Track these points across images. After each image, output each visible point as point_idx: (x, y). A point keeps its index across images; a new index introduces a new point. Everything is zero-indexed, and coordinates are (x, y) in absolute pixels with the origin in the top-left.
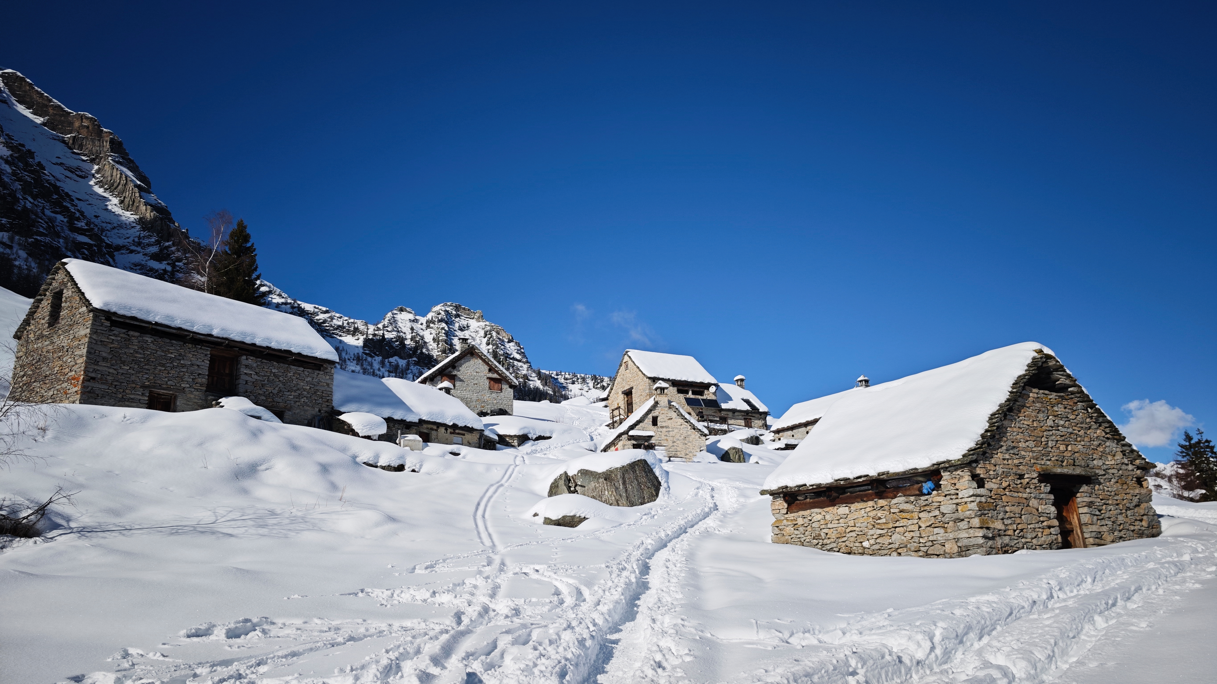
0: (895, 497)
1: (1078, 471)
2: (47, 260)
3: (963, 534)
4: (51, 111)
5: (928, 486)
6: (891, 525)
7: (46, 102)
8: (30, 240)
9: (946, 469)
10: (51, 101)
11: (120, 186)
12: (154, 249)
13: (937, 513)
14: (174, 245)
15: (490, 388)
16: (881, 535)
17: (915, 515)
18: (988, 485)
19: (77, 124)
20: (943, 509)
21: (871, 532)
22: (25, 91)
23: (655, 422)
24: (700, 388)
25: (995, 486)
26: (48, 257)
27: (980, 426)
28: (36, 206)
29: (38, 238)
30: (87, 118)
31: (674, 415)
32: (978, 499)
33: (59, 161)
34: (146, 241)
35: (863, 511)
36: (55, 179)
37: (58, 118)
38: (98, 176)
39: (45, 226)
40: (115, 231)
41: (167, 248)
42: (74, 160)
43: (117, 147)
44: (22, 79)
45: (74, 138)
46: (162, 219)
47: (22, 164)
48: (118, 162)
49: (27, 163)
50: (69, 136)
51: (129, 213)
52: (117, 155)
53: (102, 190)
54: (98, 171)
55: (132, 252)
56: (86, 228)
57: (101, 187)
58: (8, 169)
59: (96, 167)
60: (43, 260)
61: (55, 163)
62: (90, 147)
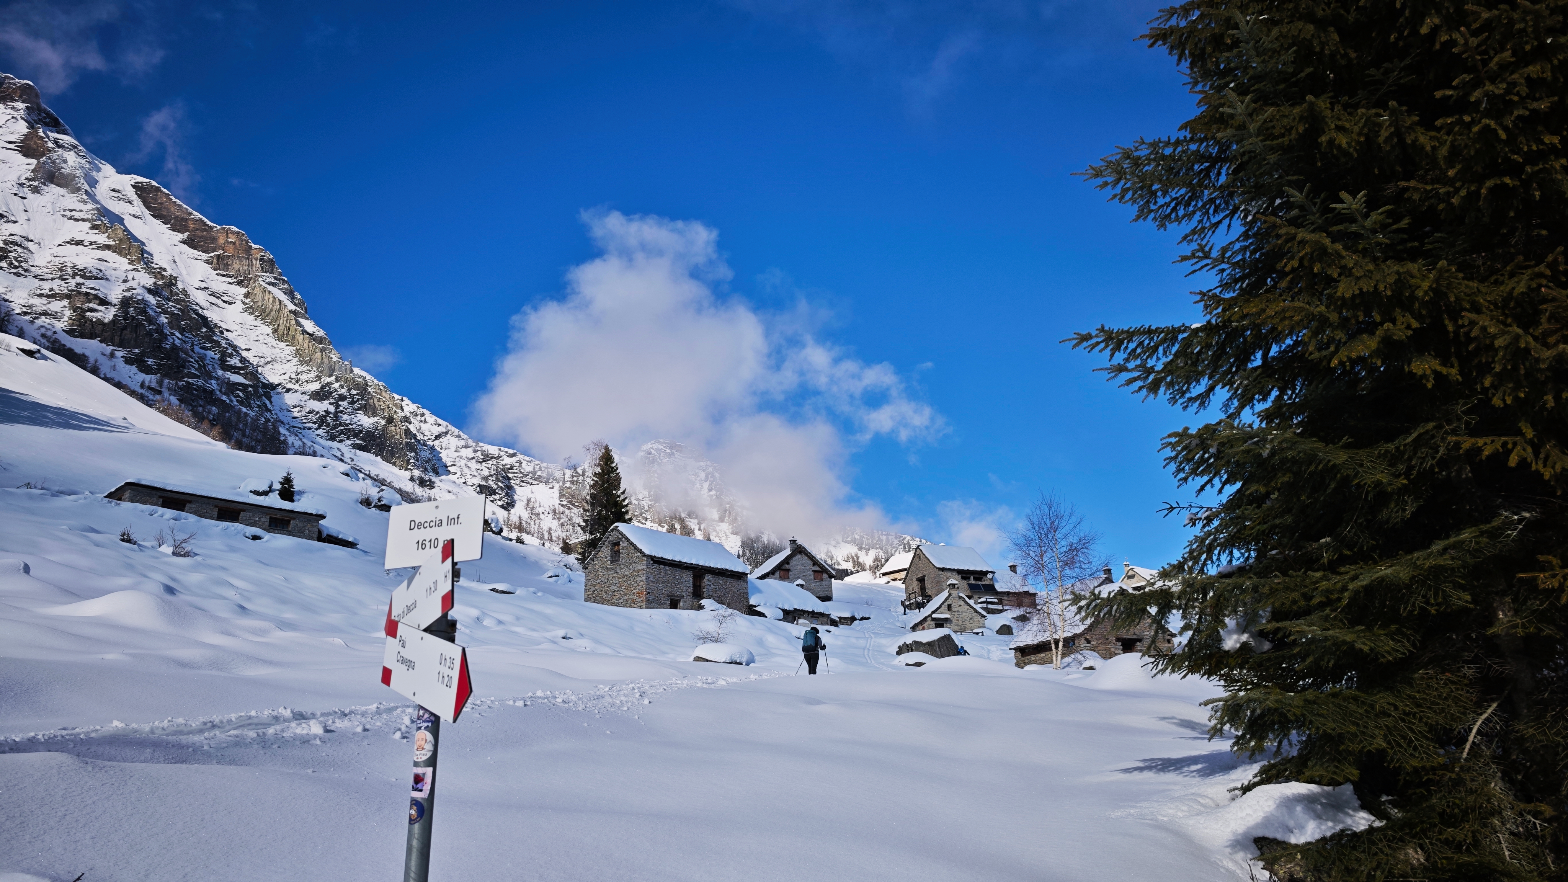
2: (201, 406)
4: (191, 226)
7: (185, 216)
8: (181, 383)
9: (1076, 637)
10: (190, 214)
11: (274, 312)
12: (316, 386)
14: (337, 380)
15: (814, 580)
19: (222, 240)
22: (161, 204)
23: (949, 606)
24: (979, 575)
26: (201, 402)
28: (185, 342)
29: (190, 380)
30: (233, 233)
31: (962, 603)
33: (203, 285)
34: (303, 377)
36: (201, 308)
37: (199, 233)
38: (247, 301)
39: (196, 366)
40: (270, 366)
41: (329, 384)
42: (220, 284)
43: (268, 266)
44: (158, 190)
45: (218, 257)
46: (322, 350)
47: (166, 293)
48: (269, 284)
49: (171, 291)
50: (212, 254)
51: (283, 345)
52: (268, 274)
53: (252, 317)
54: (247, 295)
55: (288, 390)
56: (240, 365)
57: (251, 314)
58: (152, 300)
59: (245, 290)
60: (196, 406)
61: (200, 289)
62: (236, 266)
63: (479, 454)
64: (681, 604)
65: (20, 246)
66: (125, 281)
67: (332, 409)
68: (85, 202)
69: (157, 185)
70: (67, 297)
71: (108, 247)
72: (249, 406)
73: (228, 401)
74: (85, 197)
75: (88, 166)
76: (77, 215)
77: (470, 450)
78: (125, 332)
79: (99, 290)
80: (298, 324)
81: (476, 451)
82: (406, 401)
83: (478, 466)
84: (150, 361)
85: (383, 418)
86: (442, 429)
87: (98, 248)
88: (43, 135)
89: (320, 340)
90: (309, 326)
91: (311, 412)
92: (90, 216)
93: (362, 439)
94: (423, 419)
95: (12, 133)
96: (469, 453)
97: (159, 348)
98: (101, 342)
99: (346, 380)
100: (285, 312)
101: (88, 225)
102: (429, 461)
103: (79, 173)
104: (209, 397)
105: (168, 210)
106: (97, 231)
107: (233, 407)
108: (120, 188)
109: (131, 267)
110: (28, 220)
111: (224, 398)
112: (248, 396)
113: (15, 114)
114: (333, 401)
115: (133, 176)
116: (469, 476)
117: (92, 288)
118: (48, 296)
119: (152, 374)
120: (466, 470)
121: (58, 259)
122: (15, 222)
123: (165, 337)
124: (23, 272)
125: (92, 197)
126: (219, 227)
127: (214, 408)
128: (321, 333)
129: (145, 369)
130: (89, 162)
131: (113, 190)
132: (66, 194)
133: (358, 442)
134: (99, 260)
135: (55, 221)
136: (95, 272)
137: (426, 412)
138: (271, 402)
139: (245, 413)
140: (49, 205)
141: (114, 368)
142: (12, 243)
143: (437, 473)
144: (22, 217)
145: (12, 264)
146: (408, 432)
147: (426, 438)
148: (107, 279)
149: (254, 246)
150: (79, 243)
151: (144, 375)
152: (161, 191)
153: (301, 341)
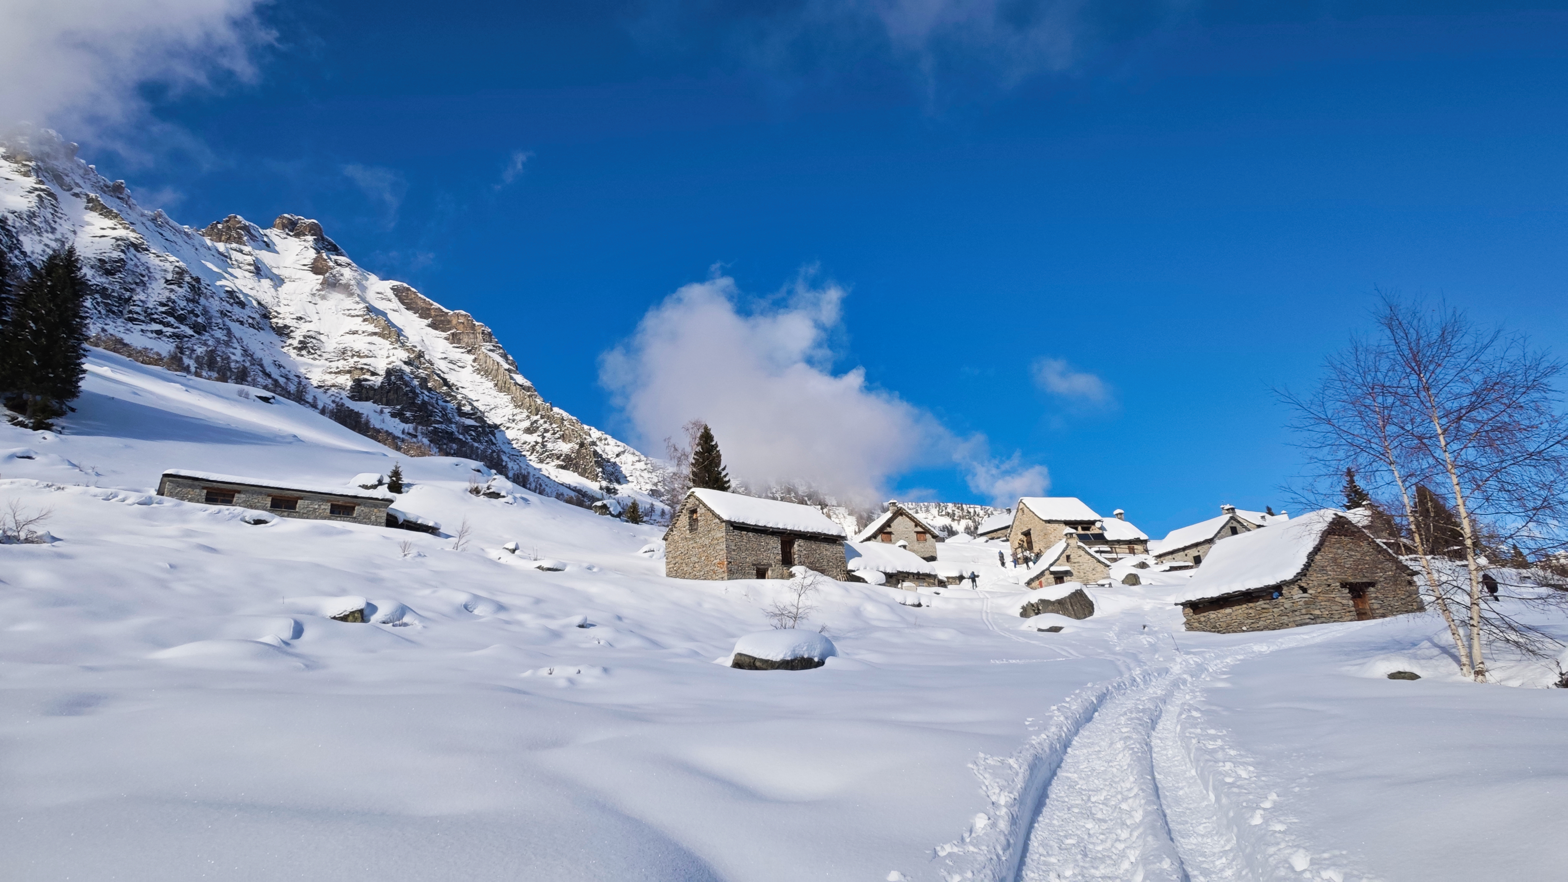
0: (1258, 601)
1: (1365, 580)
2: (445, 444)
3: (1298, 618)
4: (433, 313)
5: (1275, 595)
6: (1257, 617)
7: (428, 307)
8: (430, 428)
9: (1284, 584)
10: (432, 305)
11: (494, 371)
12: (527, 424)
13: (1282, 608)
14: (542, 418)
15: (918, 540)
16: (1252, 623)
17: (1271, 610)
18: (1310, 591)
19: (454, 322)
20: (1286, 606)
21: (1246, 622)
22: (411, 299)
23: (1068, 557)
24: (1087, 525)
25: (1313, 592)
26: (445, 441)
27: (1305, 560)
28: (432, 398)
29: (436, 426)
30: (462, 315)
31: (1082, 553)
32: (1304, 599)
33: (444, 356)
34: (518, 418)
35: (1240, 611)
36: (443, 372)
37: (439, 318)
38: (475, 364)
39: (440, 415)
40: (493, 411)
41: (536, 422)
42: (456, 353)
43: (488, 337)
44: (408, 289)
45: (453, 334)
46: (529, 396)
47: (416, 363)
48: (490, 350)
49: (420, 362)
50: (449, 333)
51: (502, 394)
52: (488, 344)
53: (479, 376)
54: (475, 360)
55: (508, 428)
56: (471, 412)
57: (479, 374)
58: (407, 369)
59: (473, 357)
60: (442, 444)
61: (442, 359)
62: (466, 340)
63: (649, 466)
64: (770, 572)
65: (314, 338)
66: (388, 357)
67: (540, 440)
68: (358, 303)
69: (407, 286)
70: (349, 372)
71: (375, 334)
72: (480, 442)
73: (464, 439)
74: (358, 299)
75: (359, 277)
76: (353, 313)
77: (643, 463)
78: (389, 394)
79: (370, 365)
80: (511, 378)
81: (646, 464)
82: (593, 429)
83: (650, 475)
84: (408, 414)
85: (577, 444)
86: (621, 449)
87: (369, 335)
88: (326, 258)
89: (528, 389)
90: (520, 379)
91: (524, 443)
92: (361, 313)
93: (563, 460)
94: (606, 442)
95: (305, 258)
96: (641, 465)
97: (413, 403)
98: (374, 403)
99: (548, 418)
100: (501, 370)
101: (361, 319)
102: (612, 474)
103: (352, 282)
104: (450, 437)
105: (416, 303)
106: (367, 323)
107: (468, 443)
108: (383, 291)
109: (392, 347)
110: (320, 319)
111: (461, 437)
112: (479, 435)
113: (307, 244)
114: (540, 434)
115: (391, 281)
116: (643, 484)
117: (365, 364)
118: (336, 373)
119: (410, 423)
120: (640, 479)
121: (341, 345)
122: (311, 322)
123: (417, 395)
124: (318, 357)
125: (364, 300)
126: (452, 312)
127: (454, 445)
128: (528, 383)
129: (405, 420)
130: (360, 275)
131: (378, 293)
132: (345, 298)
133: (561, 463)
134: (369, 343)
135: (338, 318)
136: (366, 353)
137: (609, 437)
138: (495, 438)
139: (477, 447)
140: (333, 308)
141: (383, 421)
142: (309, 337)
143: (619, 483)
144: (315, 318)
145: (310, 352)
146: (595, 453)
147: (609, 457)
148: (375, 357)
149: (477, 323)
150: (355, 333)
151: (404, 425)
152: (410, 290)
153: (514, 391)
